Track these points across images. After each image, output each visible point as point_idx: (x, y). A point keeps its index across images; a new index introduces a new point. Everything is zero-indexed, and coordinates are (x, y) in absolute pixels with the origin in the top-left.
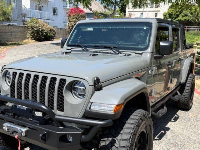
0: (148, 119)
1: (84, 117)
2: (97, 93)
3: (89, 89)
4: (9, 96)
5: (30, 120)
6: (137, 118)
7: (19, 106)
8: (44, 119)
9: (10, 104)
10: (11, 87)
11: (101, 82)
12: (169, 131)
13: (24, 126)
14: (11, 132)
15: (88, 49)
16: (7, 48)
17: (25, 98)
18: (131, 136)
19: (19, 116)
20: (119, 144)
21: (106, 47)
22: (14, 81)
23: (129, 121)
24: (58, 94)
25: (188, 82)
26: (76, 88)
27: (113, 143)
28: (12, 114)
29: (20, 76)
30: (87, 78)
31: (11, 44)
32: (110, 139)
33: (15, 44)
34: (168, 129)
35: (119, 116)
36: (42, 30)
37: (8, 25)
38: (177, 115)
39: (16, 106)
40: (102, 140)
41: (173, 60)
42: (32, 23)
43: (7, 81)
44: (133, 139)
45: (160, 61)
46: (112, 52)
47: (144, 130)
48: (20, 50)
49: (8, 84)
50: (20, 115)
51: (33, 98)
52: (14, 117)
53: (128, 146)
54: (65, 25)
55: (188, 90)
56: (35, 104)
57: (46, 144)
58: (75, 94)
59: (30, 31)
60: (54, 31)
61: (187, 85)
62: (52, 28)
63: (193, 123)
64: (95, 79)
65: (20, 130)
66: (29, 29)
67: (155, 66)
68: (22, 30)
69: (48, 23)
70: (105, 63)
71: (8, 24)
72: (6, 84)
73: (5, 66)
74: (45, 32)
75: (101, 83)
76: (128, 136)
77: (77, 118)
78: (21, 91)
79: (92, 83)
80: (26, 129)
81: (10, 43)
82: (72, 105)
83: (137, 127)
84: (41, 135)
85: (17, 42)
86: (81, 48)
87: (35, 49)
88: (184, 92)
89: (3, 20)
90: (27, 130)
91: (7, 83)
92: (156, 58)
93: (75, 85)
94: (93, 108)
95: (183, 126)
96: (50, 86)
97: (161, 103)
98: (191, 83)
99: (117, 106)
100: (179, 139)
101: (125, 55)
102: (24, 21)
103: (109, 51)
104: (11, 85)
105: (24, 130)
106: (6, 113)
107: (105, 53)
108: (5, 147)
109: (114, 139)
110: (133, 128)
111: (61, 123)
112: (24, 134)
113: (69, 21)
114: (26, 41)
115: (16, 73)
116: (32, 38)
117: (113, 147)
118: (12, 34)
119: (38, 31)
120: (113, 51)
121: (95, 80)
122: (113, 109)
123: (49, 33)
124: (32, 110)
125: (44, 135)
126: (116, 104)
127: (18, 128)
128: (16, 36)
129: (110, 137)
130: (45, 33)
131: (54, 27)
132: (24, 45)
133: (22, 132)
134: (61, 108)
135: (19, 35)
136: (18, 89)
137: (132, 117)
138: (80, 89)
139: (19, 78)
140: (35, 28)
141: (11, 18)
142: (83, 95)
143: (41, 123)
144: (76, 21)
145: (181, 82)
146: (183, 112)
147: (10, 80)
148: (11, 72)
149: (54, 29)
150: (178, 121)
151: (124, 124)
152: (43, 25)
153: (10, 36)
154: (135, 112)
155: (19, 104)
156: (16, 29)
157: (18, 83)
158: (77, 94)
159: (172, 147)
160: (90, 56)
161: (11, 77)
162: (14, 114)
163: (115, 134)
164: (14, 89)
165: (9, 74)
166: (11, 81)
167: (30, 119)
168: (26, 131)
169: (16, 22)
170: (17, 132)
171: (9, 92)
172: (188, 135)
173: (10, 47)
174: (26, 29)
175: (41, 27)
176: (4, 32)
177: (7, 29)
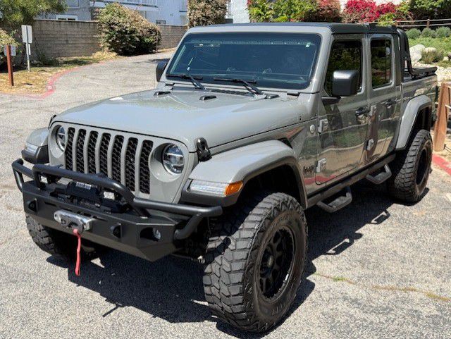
0: (292, 209)
1: (181, 202)
2: (201, 164)
3: (189, 158)
4: (64, 168)
5: (97, 207)
6: (269, 206)
7: (79, 184)
8: (119, 206)
9: (64, 182)
10: (66, 153)
11: (209, 147)
12: (360, 240)
13: (87, 215)
14: (67, 224)
15: (203, 84)
16: (59, 71)
17: (90, 172)
18: (254, 234)
19: (80, 199)
20: (236, 245)
21: (235, 82)
22: (70, 143)
23: (255, 211)
24: (141, 165)
25: (412, 148)
26: (169, 156)
27: (226, 244)
28: (69, 197)
29: (80, 135)
30: (186, 140)
31: (66, 62)
32: (223, 238)
33: (76, 62)
34: (360, 236)
35: (234, 201)
36: (133, 32)
37: (59, 22)
38: (386, 212)
39: (74, 184)
40: (210, 239)
41: (371, 105)
42: (110, 15)
43: (60, 142)
44: (259, 238)
45: (336, 107)
46: (246, 91)
47: (287, 228)
48: (85, 76)
49: (62, 147)
50: (82, 199)
51: (101, 171)
52: (72, 202)
53: (249, 249)
54: (183, 17)
55: (412, 162)
56: (104, 180)
57: (120, 241)
58: (169, 166)
59: (107, 33)
60: (158, 33)
61: (411, 153)
62: (153, 25)
63: (415, 227)
64: (199, 141)
65: (81, 220)
66: (104, 30)
67: (322, 118)
68: (88, 30)
69: (145, 14)
70: (233, 111)
71: (58, 17)
72: (57, 148)
73: (55, 116)
74: (138, 34)
75: (208, 149)
76: (250, 234)
77: (172, 204)
78: (83, 160)
79: (193, 149)
80: (90, 220)
81: (65, 59)
82: (163, 183)
83: (268, 221)
84: (112, 228)
85: (78, 58)
86: (191, 83)
87: (117, 74)
88: (404, 167)
89: (48, 11)
90: (93, 222)
91: (59, 147)
92: (326, 103)
93: (167, 151)
94: (193, 188)
95: (391, 232)
96: (127, 153)
97: (341, 186)
98: (418, 148)
99: (231, 184)
100: (375, 255)
101: (266, 98)
102: (92, 10)
103: (241, 89)
104: (67, 150)
105: (87, 221)
106: (59, 195)
107: (233, 93)
108: (58, 255)
109: (229, 237)
110: (261, 222)
111: (143, 210)
112: (87, 227)
113: (192, 8)
114: (97, 55)
115: (73, 130)
116: (110, 48)
117: (227, 250)
118: (67, 41)
119: (123, 34)
120: (248, 89)
121: (198, 144)
122: (224, 190)
123: (147, 37)
124: (99, 190)
125: (118, 228)
126: (230, 182)
127: (79, 218)
128: (77, 45)
129: (223, 235)
130: (139, 37)
131: (158, 22)
132: (95, 65)
133: (85, 224)
134: (145, 188)
135: (84, 42)
136: (77, 156)
137: (261, 205)
138: (175, 157)
139: (78, 138)
140: (116, 27)
141: (66, 6)
142: (180, 168)
143: (113, 212)
144: (206, 8)
145: (397, 147)
146: (402, 206)
147: (64, 141)
148: (66, 127)
149: (157, 27)
150: (384, 222)
151: (247, 215)
152: (133, 19)
153: (63, 44)
154: (269, 196)
155: (79, 181)
156: (76, 29)
157: (77, 148)
158: (172, 165)
159: (355, 267)
160: (201, 99)
161: (66, 136)
162: (71, 196)
163: (231, 231)
164: (71, 157)
165: (62, 131)
166: (66, 144)
167: (96, 205)
168: (90, 223)
169: (75, 12)
170: (76, 225)
171: (63, 161)
172: (395, 249)
173: (64, 70)
174: (97, 27)
175: (128, 25)
176: (51, 36)
177: (57, 28)
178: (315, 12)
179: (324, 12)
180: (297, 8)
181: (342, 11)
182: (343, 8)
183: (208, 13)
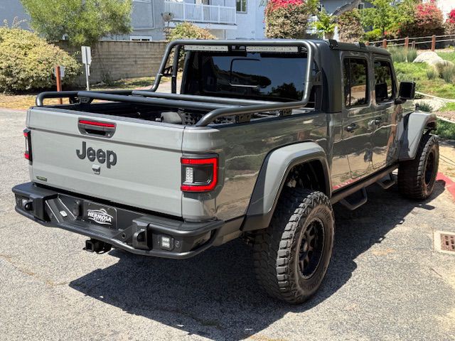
33: (144, 84)
42: (179, 35)
68: (158, 50)
71: (120, 38)
81: (134, 80)
85: (147, 79)
113: (270, 25)
118: (136, 61)
128: (146, 66)
135: (153, 62)
144: (284, 24)
153: (133, 65)
156: (145, 50)
169: (150, 33)
176: (119, 57)
177: (125, 49)
178: (412, 23)
179: (422, 23)
180: (391, 20)
181: (444, 21)
182: (445, 18)
183: (287, 28)
